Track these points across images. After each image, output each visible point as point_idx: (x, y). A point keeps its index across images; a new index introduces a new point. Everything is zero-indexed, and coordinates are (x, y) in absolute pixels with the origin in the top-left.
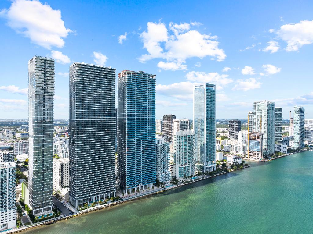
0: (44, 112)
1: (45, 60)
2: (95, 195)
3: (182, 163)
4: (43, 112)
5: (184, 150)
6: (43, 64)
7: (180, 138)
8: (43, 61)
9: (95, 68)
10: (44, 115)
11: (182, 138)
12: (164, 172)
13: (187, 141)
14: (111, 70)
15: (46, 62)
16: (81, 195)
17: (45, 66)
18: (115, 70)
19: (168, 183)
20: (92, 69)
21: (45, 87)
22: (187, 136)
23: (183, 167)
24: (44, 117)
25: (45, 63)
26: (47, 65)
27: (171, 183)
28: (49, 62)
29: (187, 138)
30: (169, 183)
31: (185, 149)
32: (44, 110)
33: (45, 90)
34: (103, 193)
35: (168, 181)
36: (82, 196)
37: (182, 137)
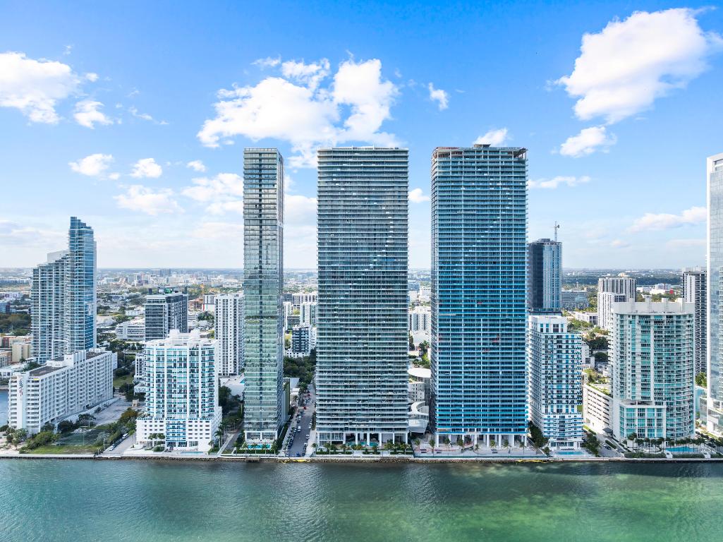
0: (261, 252)
1: (260, 154)
2: (359, 429)
3: (633, 397)
4: (258, 252)
5: (638, 359)
6: (258, 161)
7: (626, 323)
8: (258, 156)
9: (357, 154)
10: (260, 257)
11: (630, 322)
12: (559, 411)
13: (652, 332)
14: (397, 152)
15: (263, 156)
16: (328, 424)
17: (260, 165)
18: (406, 152)
19: (571, 444)
20: (350, 157)
21: (260, 205)
22: (652, 318)
23: (634, 410)
24: (260, 262)
25: (260, 160)
26: (263, 161)
27: (583, 445)
28: (266, 156)
29: (652, 323)
30: (575, 444)
31: (645, 356)
32: (261, 247)
33: (260, 210)
34: (379, 429)
35: (573, 440)
36: (330, 426)
37: (631, 318)
